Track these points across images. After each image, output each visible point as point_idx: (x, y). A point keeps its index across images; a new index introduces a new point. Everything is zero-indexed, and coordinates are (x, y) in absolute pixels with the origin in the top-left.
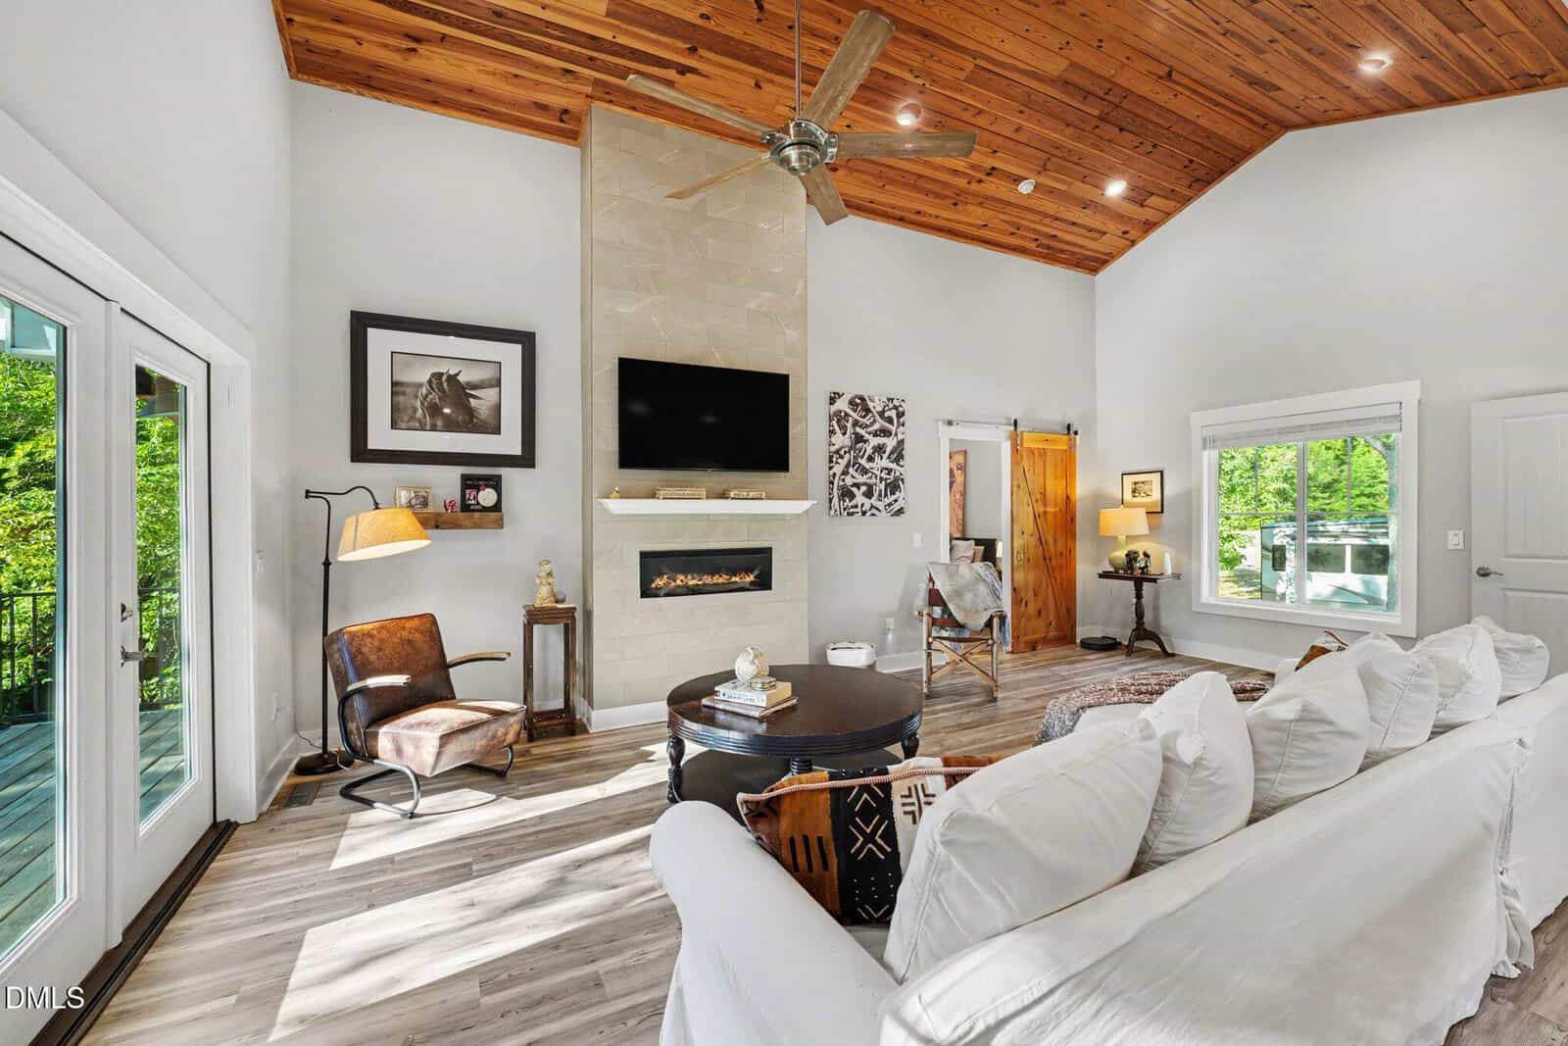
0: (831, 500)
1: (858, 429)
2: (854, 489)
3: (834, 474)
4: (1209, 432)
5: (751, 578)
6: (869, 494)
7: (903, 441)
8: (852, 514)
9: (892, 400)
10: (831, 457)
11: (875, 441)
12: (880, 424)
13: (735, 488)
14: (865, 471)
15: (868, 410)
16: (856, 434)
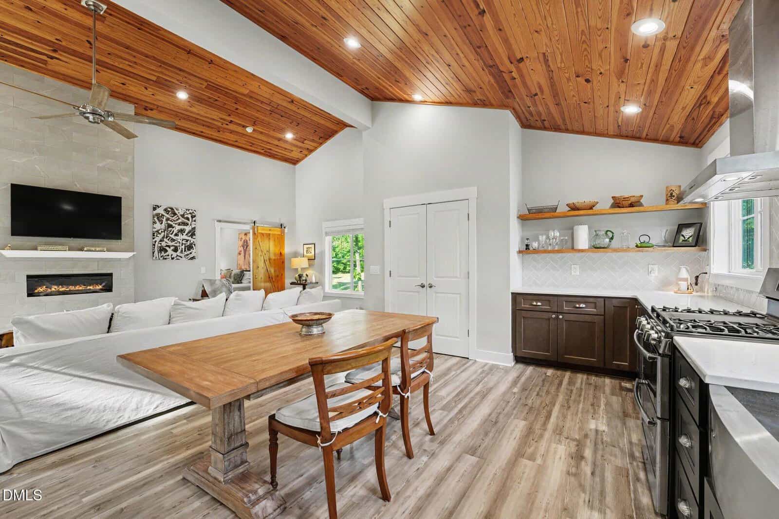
0: (153, 253)
1: (169, 222)
2: (167, 248)
3: (156, 242)
4: (327, 230)
5: (100, 287)
6: (176, 250)
7: (195, 228)
8: (166, 259)
9: (189, 210)
10: (154, 234)
11: (178, 228)
12: (181, 220)
13: (87, 246)
14: (173, 240)
15: (175, 214)
16: (168, 224)
